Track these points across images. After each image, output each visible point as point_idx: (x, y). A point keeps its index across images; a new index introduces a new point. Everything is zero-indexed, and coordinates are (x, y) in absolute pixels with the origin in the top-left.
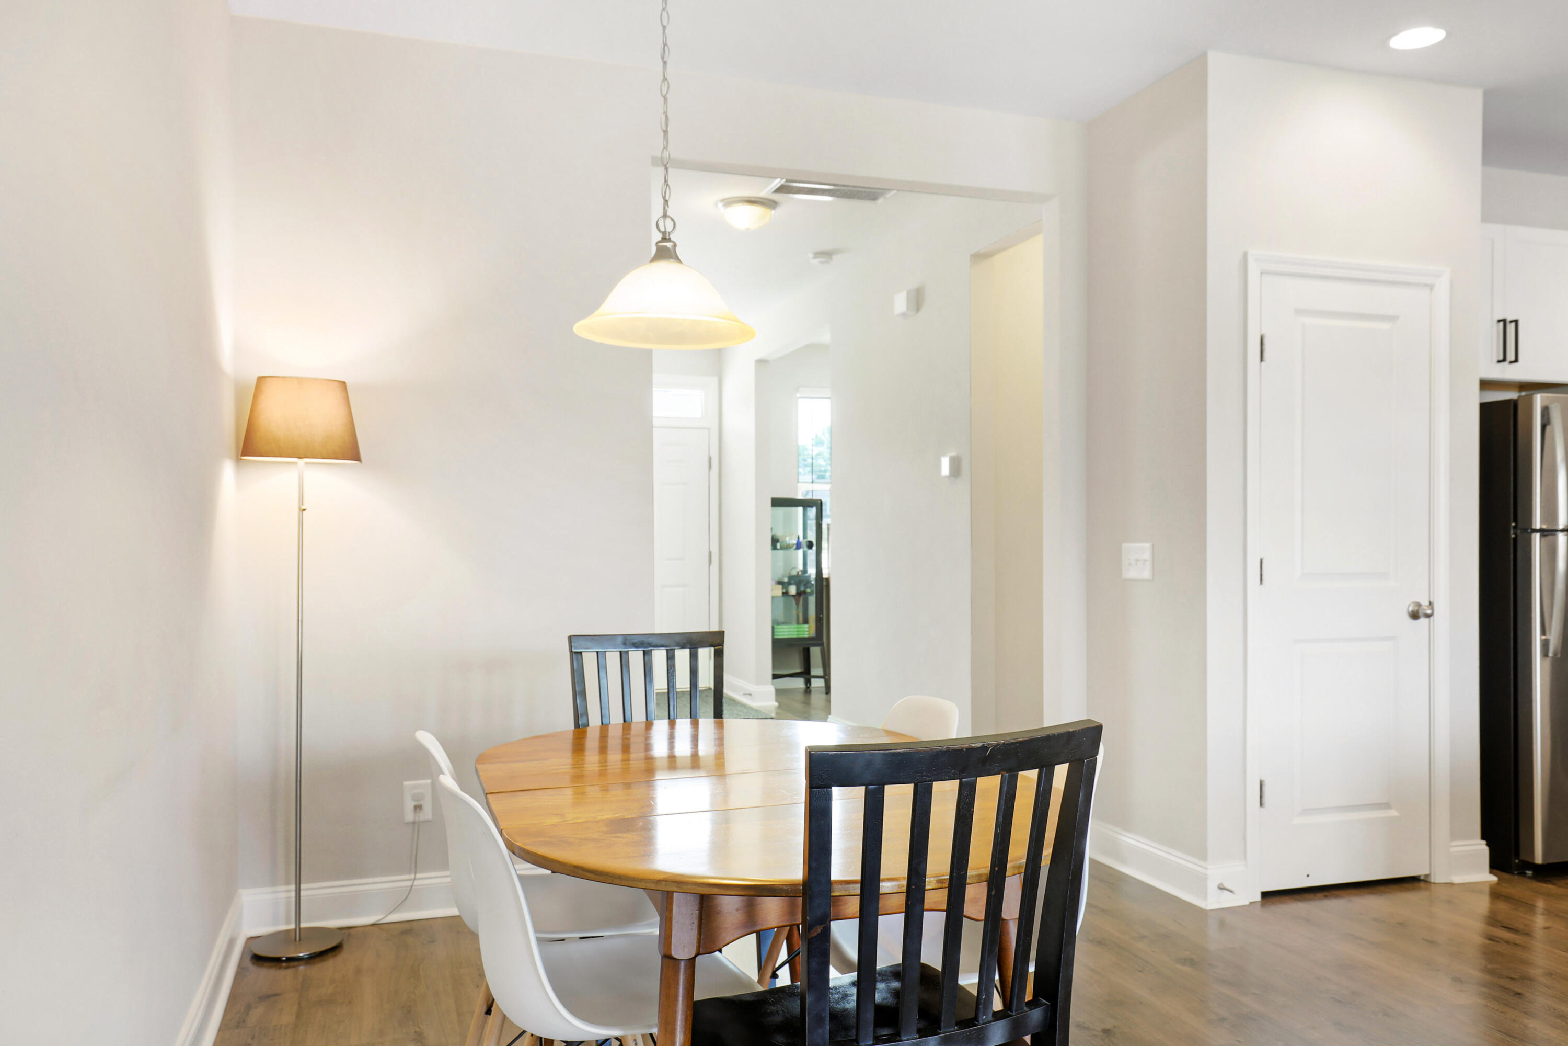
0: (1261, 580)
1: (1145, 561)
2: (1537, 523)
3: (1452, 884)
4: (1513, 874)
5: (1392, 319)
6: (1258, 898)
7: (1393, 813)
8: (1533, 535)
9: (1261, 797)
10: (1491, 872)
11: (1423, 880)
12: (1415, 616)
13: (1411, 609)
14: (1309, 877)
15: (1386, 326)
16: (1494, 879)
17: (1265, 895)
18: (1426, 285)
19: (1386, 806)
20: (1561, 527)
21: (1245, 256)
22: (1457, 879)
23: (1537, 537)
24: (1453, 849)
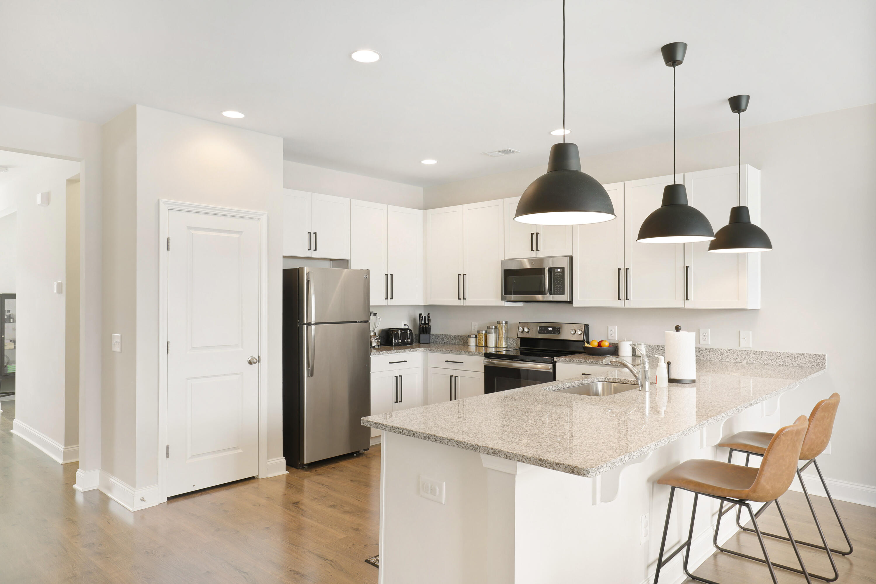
0: (167, 352)
1: (119, 343)
2: (305, 322)
3: (267, 478)
4: (298, 468)
5: (240, 233)
6: (165, 500)
7: (240, 451)
8: (304, 326)
9: (167, 453)
10: (286, 470)
11: (256, 478)
12: (250, 363)
13: (249, 359)
14: (194, 487)
15: (238, 236)
16: (287, 472)
17: (169, 499)
18: (257, 219)
19: (237, 448)
20: (313, 323)
21: (159, 200)
22: (269, 476)
23: (305, 327)
24: (268, 463)
